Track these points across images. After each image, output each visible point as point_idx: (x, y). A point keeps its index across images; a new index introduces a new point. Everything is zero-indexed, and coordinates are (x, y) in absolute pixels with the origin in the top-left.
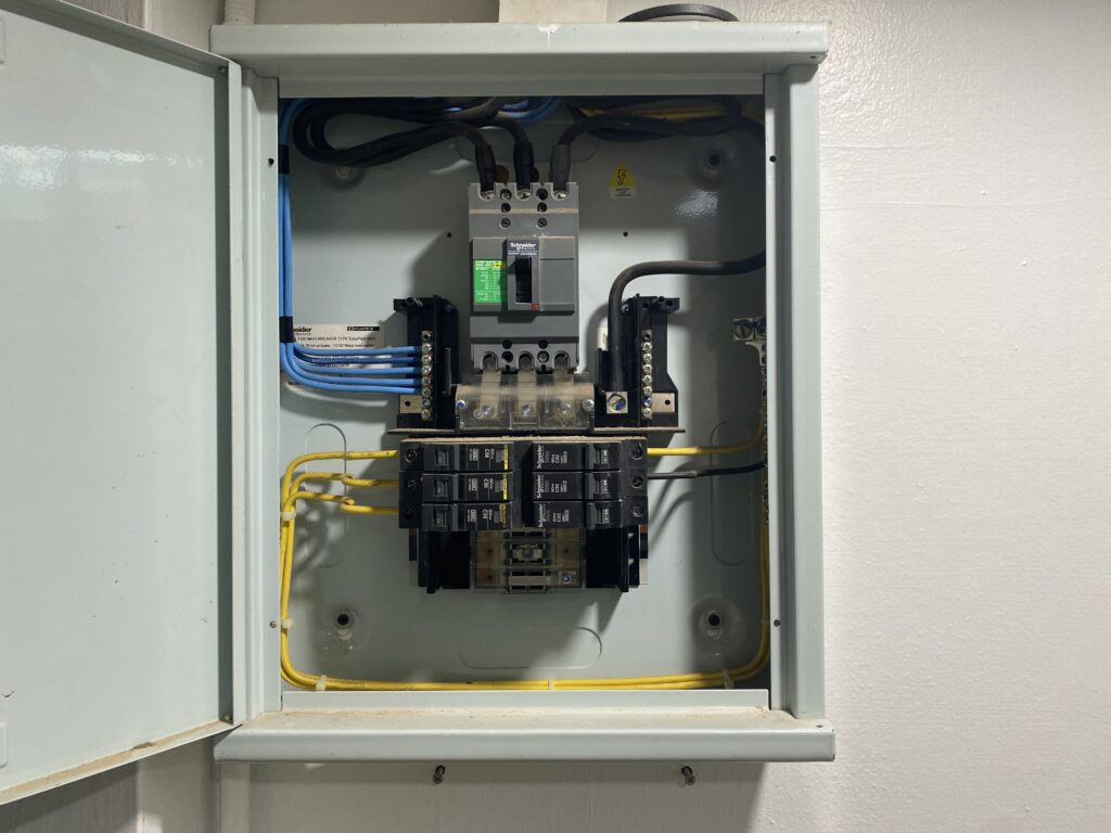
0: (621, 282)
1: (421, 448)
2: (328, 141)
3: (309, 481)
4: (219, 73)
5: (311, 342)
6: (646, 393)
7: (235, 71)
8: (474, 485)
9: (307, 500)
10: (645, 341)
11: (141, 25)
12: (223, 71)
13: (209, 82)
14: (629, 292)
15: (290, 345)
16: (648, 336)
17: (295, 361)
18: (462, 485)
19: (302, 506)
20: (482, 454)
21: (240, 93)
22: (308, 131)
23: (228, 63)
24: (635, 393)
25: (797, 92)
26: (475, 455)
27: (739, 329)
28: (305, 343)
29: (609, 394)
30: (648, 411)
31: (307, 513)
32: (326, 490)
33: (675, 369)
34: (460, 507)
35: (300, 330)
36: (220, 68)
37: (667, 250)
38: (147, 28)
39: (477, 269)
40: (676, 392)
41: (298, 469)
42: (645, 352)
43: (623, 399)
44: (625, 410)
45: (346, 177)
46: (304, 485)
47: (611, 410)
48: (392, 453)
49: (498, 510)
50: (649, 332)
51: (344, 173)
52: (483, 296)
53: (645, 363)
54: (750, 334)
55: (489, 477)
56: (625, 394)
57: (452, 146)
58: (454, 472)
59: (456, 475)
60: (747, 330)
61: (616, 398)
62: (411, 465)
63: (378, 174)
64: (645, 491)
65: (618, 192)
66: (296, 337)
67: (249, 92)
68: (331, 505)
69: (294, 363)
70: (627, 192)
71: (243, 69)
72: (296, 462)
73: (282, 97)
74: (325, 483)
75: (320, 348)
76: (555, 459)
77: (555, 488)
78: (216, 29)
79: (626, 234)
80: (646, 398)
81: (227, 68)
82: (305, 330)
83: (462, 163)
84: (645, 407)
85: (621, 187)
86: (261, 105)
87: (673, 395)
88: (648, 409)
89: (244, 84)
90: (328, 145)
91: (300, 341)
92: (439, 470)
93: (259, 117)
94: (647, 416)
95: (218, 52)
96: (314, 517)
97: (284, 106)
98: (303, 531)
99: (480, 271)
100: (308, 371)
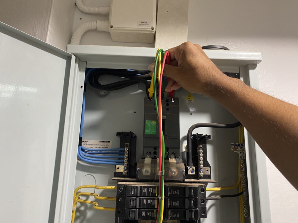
0: (191, 129)
1: (125, 186)
2: (99, 82)
3: (82, 195)
4: (68, 58)
5: (87, 146)
6: (201, 167)
7: (73, 58)
8: (144, 202)
9: (81, 203)
10: (200, 149)
11: (45, 41)
12: (70, 58)
13: (65, 61)
14: (195, 132)
15: (80, 147)
16: (201, 147)
17: (82, 152)
18: (140, 202)
19: (79, 204)
20: (148, 190)
21: (74, 65)
22: (93, 78)
23: (72, 55)
24: (198, 167)
25: (251, 72)
26: (145, 190)
27: (233, 147)
28: (85, 146)
29: (189, 167)
30: (202, 174)
31: (80, 207)
32: (87, 200)
33: (210, 159)
34: (139, 210)
35: (84, 142)
36: (69, 57)
37: (205, 119)
38: (47, 42)
39: (146, 123)
40: (210, 167)
41: (78, 191)
42: (200, 153)
43: (193, 169)
44: (194, 173)
45: (103, 94)
46: (80, 197)
47: (189, 173)
48: (113, 187)
49: (153, 212)
50: (201, 146)
51: (103, 92)
52: (148, 132)
53: (200, 157)
54: (237, 148)
55: (150, 199)
56: (194, 168)
57: (137, 86)
58: (137, 197)
59: (138, 198)
60: (236, 147)
61: (191, 169)
62: (121, 193)
63: (113, 93)
64: (205, 205)
65: (189, 101)
66: (82, 144)
67: (77, 65)
68: (89, 205)
69: (81, 153)
70: (191, 101)
71: (76, 58)
72: (78, 188)
73: (87, 67)
74: (87, 196)
75: (90, 148)
76: (175, 193)
77: (174, 204)
78: (69, 45)
79: (191, 114)
80: (201, 169)
81: (71, 57)
82: (85, 142)
83: (140, 91)
84: (201, 172)
85: (189, 100)
86: (80, 70)
87: (209, 168)
88: (202, 173)
89: (76, 62)
90: (99, 83)
91: (84, 146)
92: (132, 196)
93: (79, 73)
94: (201, 176)
95: (69, 52)
96: (82, 208)
97: (87, 70)
98: (78, 214)
99: (147, 124)
100: (85, 156)
